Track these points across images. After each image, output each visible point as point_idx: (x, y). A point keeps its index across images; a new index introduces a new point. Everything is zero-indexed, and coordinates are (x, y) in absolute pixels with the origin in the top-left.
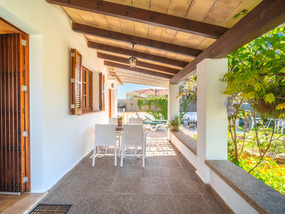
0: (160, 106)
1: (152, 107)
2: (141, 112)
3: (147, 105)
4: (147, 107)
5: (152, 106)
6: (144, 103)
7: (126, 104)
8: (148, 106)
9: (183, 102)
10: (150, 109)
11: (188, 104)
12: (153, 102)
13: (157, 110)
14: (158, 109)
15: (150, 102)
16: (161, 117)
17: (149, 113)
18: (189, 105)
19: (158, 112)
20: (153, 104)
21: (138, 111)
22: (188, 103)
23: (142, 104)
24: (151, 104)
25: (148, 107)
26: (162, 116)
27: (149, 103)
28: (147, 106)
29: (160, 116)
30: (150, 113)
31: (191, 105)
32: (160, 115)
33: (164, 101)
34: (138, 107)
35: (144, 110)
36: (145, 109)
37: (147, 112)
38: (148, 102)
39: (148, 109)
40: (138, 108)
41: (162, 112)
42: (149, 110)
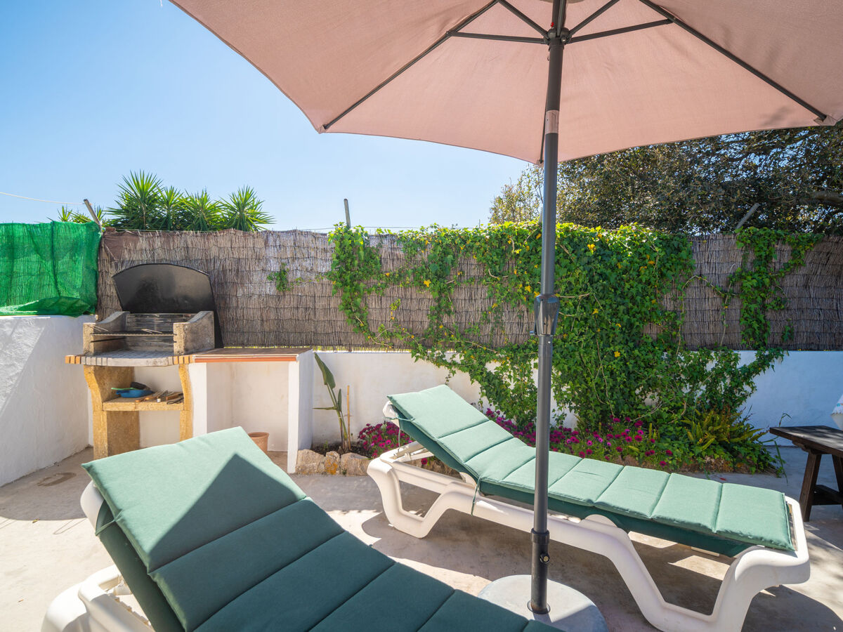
1: (461, 305)
2: (366, 346)
3: (422, 285)
4: (420, 301)
5: (461, 295)
6: (390, 268)
7: (231, 276)
8: (428, 295)
9: (745, 257)
10: (445, 319)
11: (788, 281)
12: (474, 260)
13: (511, 329)
14: (520, 324)
15: (445, 253)
17: (439, 361)
18: (792, 283)
19: (519, 354)
20: (473, 279)
21: (340, 344)
22: (790, 269)
23: (374, 280)
24: (454, 277)
25: (425, 305)
26: (557, 389)
27: (433, 268)
28: (414, 292)
30: (449, 355)
31: (806, 286)
33: (576, 247)
34: (336, 302)
35: (391, 335)
36: (396, 323)
37: (415, 350)
38: (424, 256)
39: (424, 321)
40: (341, 319)
42: (439, 335)
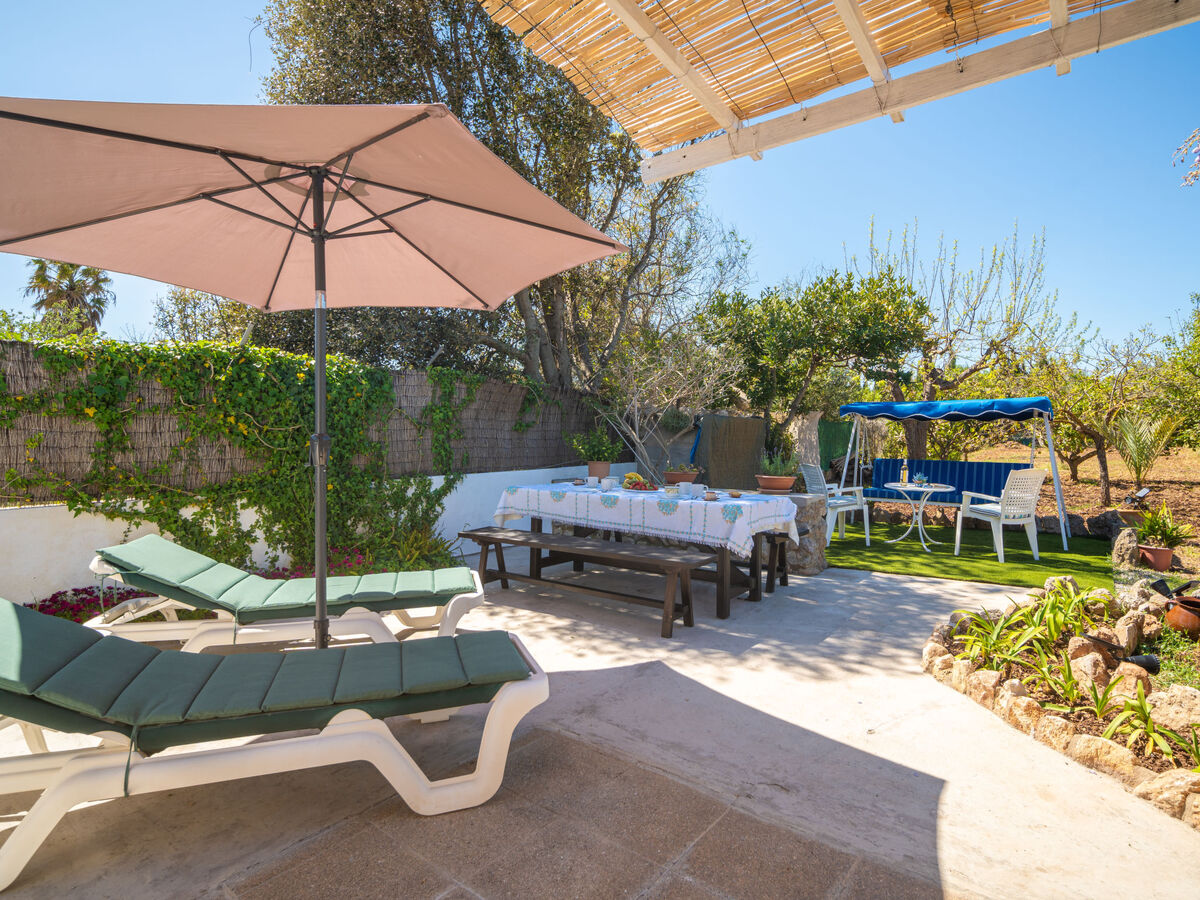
0: (242, 427)
1: (142, 441)
3: (79, 414)
4: (78, 434)
5: (140, 427)
6: (23, 389)
8: (91, 426)
9: (434, 392)
10: (119, 458)
11: (465, 414)
12: (158, 383)
13: (210, 467)
14: (222, 461)
15: (117, 374)
16: (259, 533)
18: (468, 415)
19: (222, 494)
20: (157, 408)
22: (467, 403)
24: (131, 404)
25: (84, 441)
26: (268, 530)
27: (98, 392)
28: (68, 424)
29: (245, 528)
31: (477, 419)
32: (249, 517)
33: (284, 375)
35: (28, 484)
36: (37, 465)
38: (80, 375)
39: (84, 462)
41: (261, 482)
42: (110, 479)
